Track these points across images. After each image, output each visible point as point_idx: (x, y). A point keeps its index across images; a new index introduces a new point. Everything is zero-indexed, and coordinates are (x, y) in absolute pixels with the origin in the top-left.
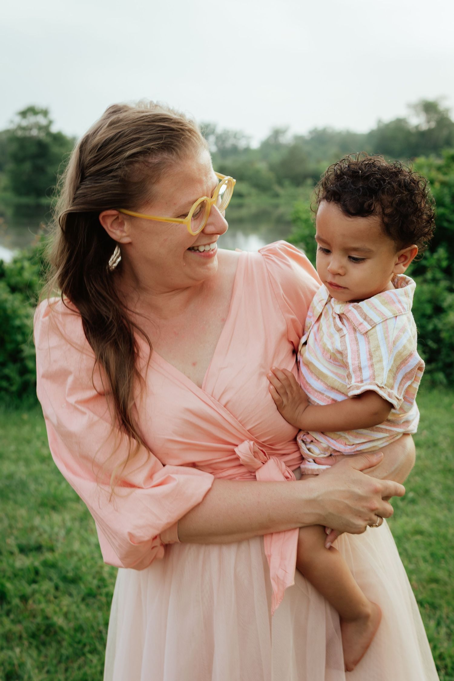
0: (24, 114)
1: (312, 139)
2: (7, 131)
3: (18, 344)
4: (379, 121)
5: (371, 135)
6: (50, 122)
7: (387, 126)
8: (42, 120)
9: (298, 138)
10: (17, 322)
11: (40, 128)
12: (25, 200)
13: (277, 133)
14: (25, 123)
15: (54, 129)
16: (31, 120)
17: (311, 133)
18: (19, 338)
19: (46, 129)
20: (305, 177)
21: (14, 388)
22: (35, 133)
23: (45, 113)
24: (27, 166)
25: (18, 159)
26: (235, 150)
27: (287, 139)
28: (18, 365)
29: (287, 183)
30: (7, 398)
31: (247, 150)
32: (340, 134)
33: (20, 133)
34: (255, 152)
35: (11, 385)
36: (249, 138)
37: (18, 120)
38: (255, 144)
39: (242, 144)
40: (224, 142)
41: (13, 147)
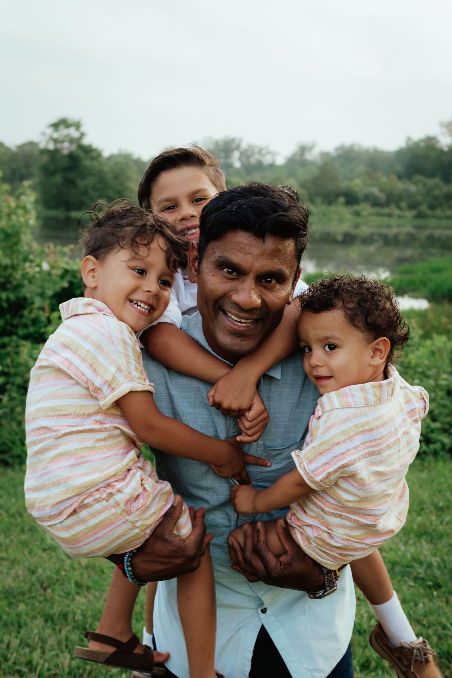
0: (56, 126)
1: (339, 156)
4: (409, 139)
5: (400, 153)
6: (83, 135)
7: (417, 144)
8: (73, 133)
9: (325, 155)
11: (72, 140)
12: (53, 213)
13: (303, 149)
14: (57, 135)
15: (86, 141)
16: (63, 132)
17: (337, 149)
19: (77, 141)
20: (338, 195)
23: (77, 126)
24: (58, 179)
25: (48, 172)
26: (259, 166)
27: (313, 156)
29: (318, 200)
31: (272, 166)
32: (366, 151)
34: (280, 167)
36: (274, 154)
37: (50, 131)
38: (280, 161)
39: (267, 160)
40: (248, 157)
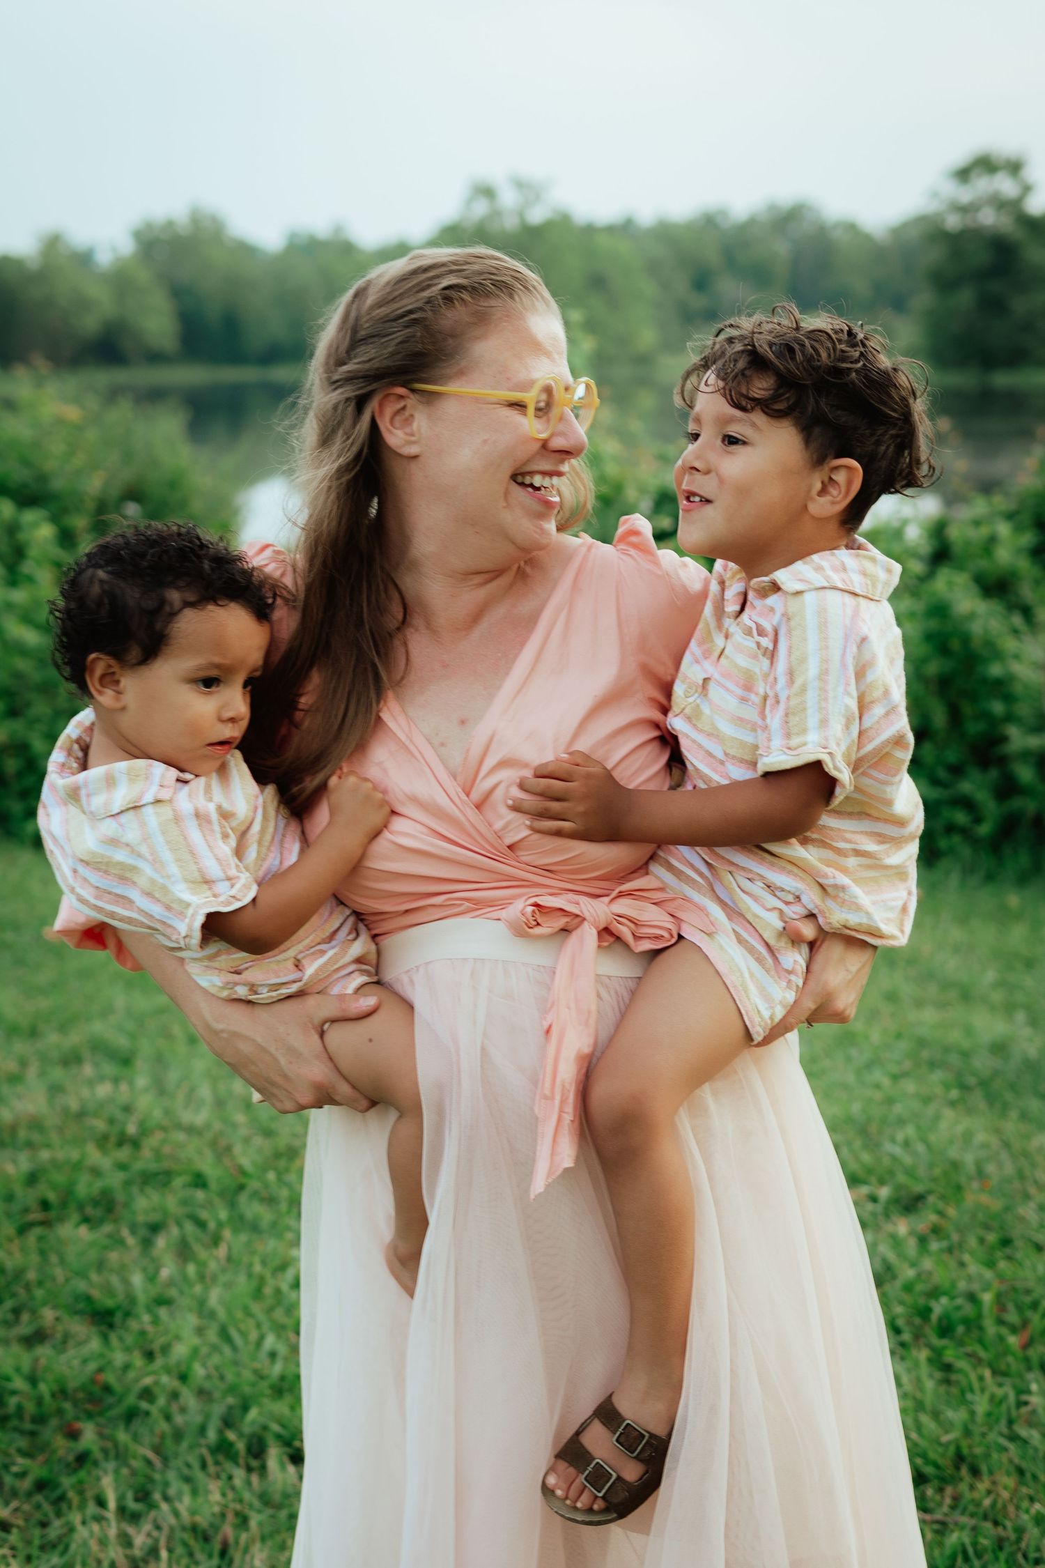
0: (963, 175)
2: (921, 220)
3: (993, 722)
6: (1027, 189)
8: (1005, 186)
10: (995, 670)
11: (1000, 204)
14: (965, 195)
15: (1035, 205)
16: (983, 185)
18: (998, 708)
19: (1013, 207)
21: (984, 829)
22: (988, 218)
23: (1015, 167)
24: (965, 298)
25: (944, 282)
28: (994, 773)
30: (966, 851)
33: (953, 222)
35: (978, 820)
37: (950, 189)
41: (935, 255)
